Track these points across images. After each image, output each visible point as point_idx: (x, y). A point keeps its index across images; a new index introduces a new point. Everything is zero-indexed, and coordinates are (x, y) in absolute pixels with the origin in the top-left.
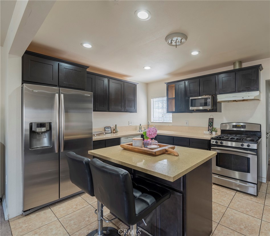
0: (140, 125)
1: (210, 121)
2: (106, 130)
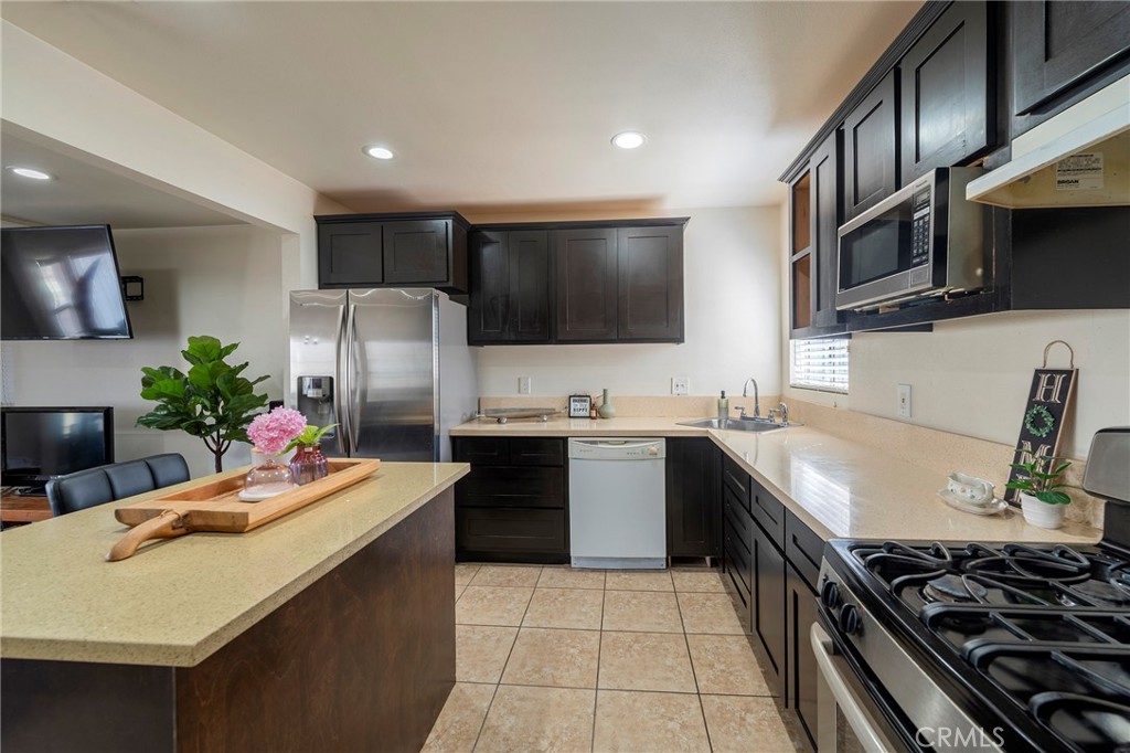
0: (723, 397)
2: (572, 404)
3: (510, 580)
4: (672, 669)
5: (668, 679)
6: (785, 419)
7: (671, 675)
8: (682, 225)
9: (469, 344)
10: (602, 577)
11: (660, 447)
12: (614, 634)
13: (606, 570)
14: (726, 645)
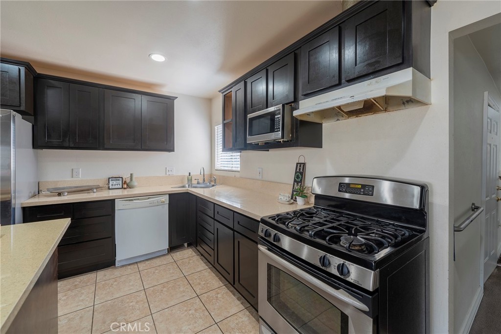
0: (190, 175)
1: (298, 170)
2: (111, 182)
3: (76, 285)
4: (184, 292)
5: (183, 296)
6: (215, 183)
7: (184, 294)
8: (174, 100)
9: (34, 147)
10: (136, 266)
11: (166, 199)
12: (152, 288)
13: (137, 263)
14: (203, 274)
